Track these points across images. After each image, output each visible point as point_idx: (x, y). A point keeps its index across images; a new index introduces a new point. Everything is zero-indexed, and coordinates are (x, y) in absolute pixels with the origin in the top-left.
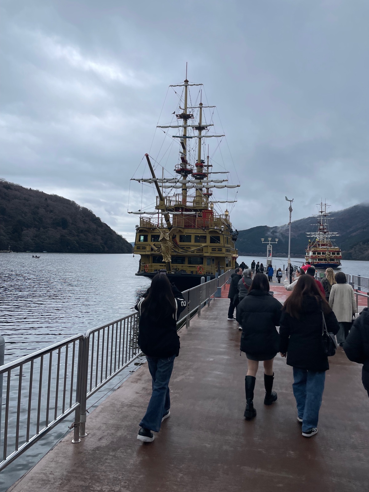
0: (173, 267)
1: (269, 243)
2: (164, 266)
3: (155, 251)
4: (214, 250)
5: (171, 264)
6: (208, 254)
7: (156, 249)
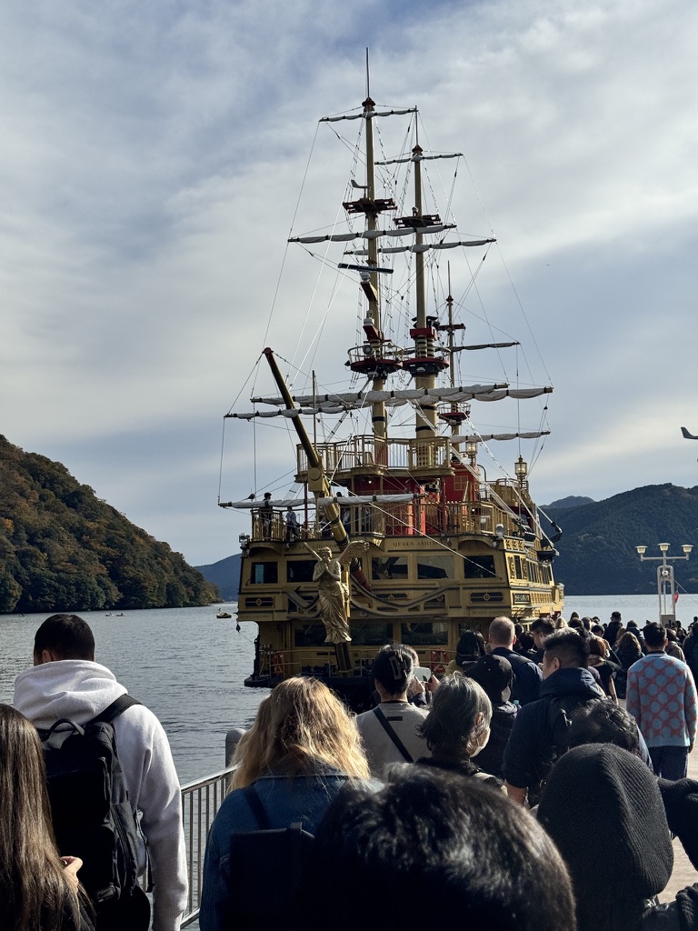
0: (356, 655)
1: (662, 560)
2: (332, 654)
3: (301, 612)
4: (476, 598)
5: (350, 649)
6: (462, 610)
7: (305, 604)
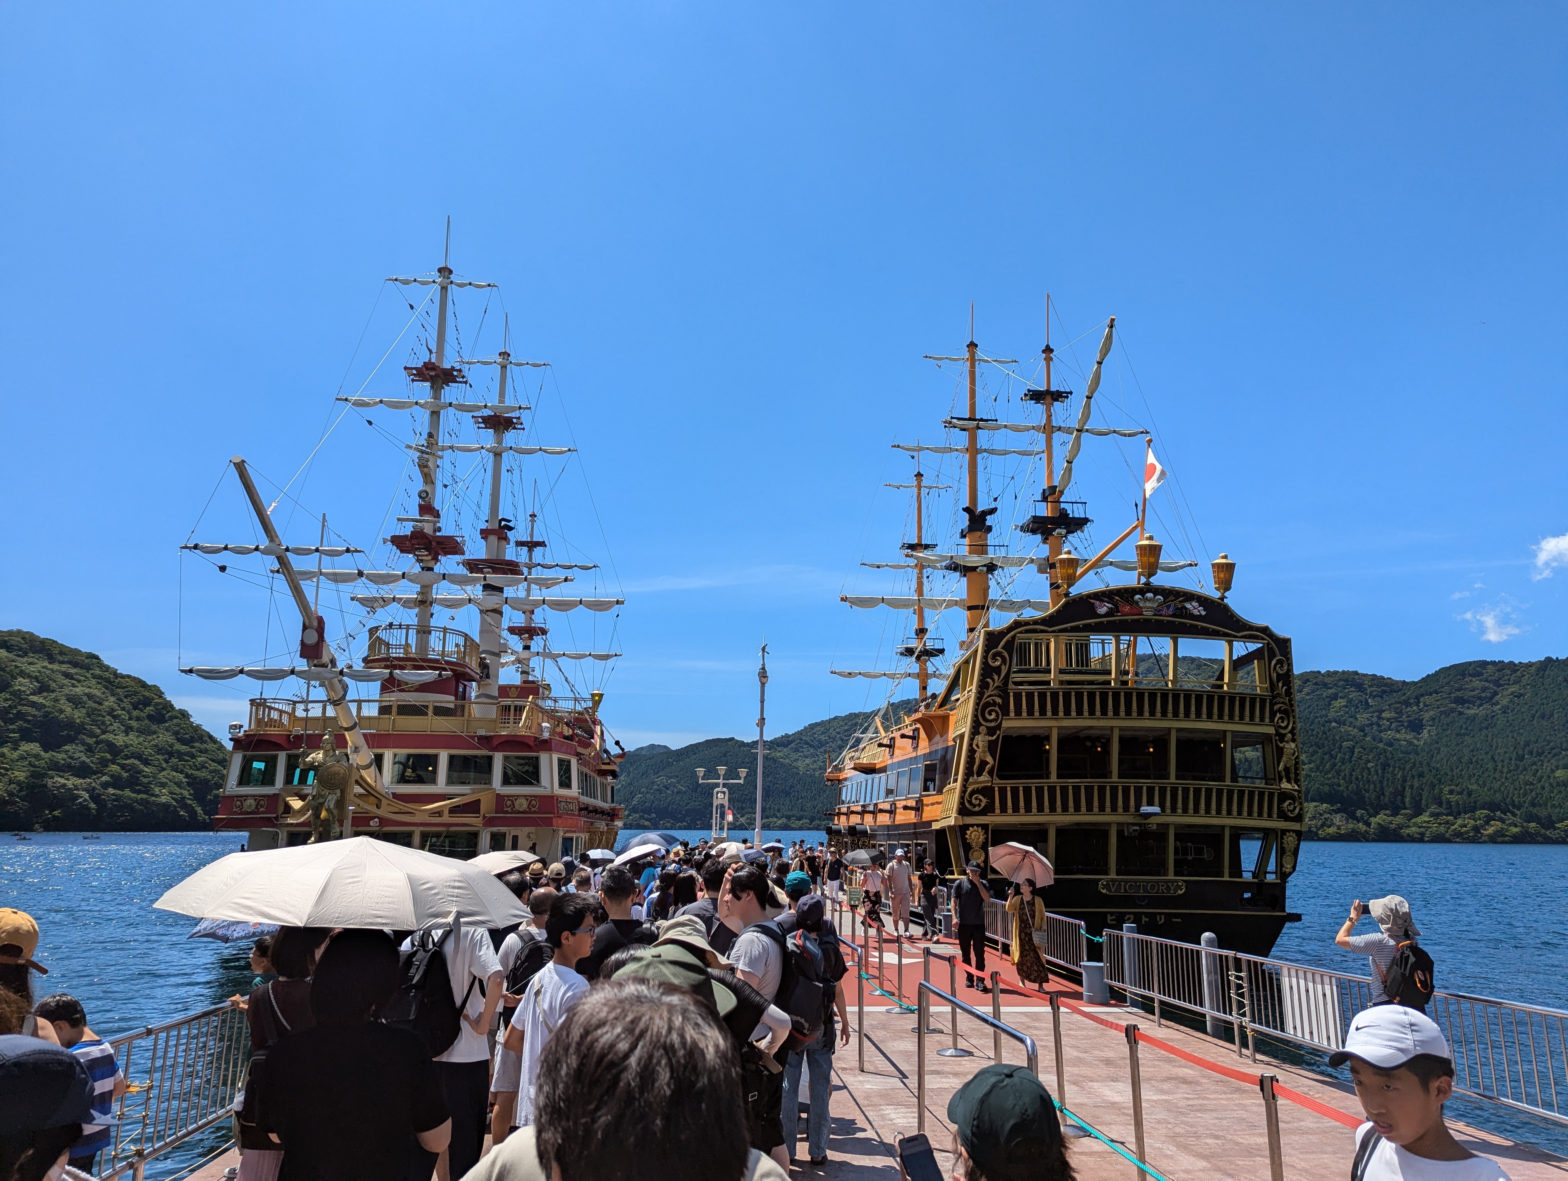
1: (719, 784)
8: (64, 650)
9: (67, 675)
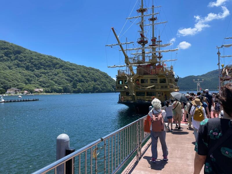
1: (198, 82)
4: (162, 87)
6: (159, 89)
8: (95, 69)
9: (96, 72)
